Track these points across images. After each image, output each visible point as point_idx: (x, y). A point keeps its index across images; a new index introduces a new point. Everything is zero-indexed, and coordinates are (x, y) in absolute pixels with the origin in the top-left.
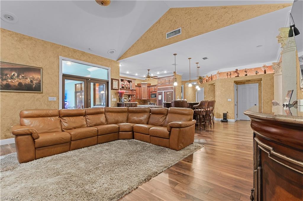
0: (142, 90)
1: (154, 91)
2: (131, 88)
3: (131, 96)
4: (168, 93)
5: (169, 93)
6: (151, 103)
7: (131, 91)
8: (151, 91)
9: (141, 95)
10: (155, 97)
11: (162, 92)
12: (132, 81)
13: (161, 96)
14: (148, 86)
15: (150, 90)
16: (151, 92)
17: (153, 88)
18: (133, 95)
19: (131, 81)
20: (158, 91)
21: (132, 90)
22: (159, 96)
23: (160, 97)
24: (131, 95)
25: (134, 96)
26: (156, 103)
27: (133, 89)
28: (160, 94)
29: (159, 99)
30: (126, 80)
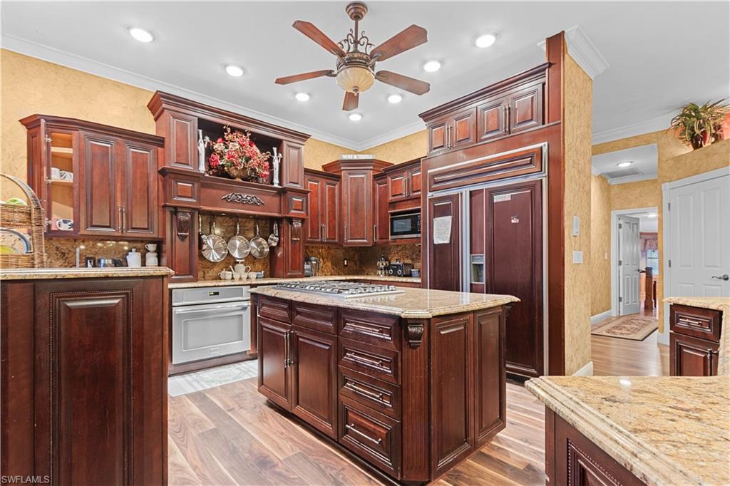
0: (347, 197)
1: (409, 199)
2: (276, 181)
3: (279, 228)
4: (497, 199)
5: (507, 197)
6: (394, 262)
7: (276, 199)
8: (391, 198)
9: (341, 224)
10: (415, 230)
11: (455, 199)
12: (285, 144)
13: (448, 219)
14: (375, 177)
15: (384, 194)
16: (393, 204)
17: (403, 179)
18: (290, 220)
19: (278, 143)
20: (429, 194)
21: (282, 192)
22: (437, 220)
23: (441, 231)
24: (279, 220)
25: (297, 225)
26: (418, 265)
27: (286, 185)
28: (441, 212)
29: (437, 241)
30: (244, 132)
